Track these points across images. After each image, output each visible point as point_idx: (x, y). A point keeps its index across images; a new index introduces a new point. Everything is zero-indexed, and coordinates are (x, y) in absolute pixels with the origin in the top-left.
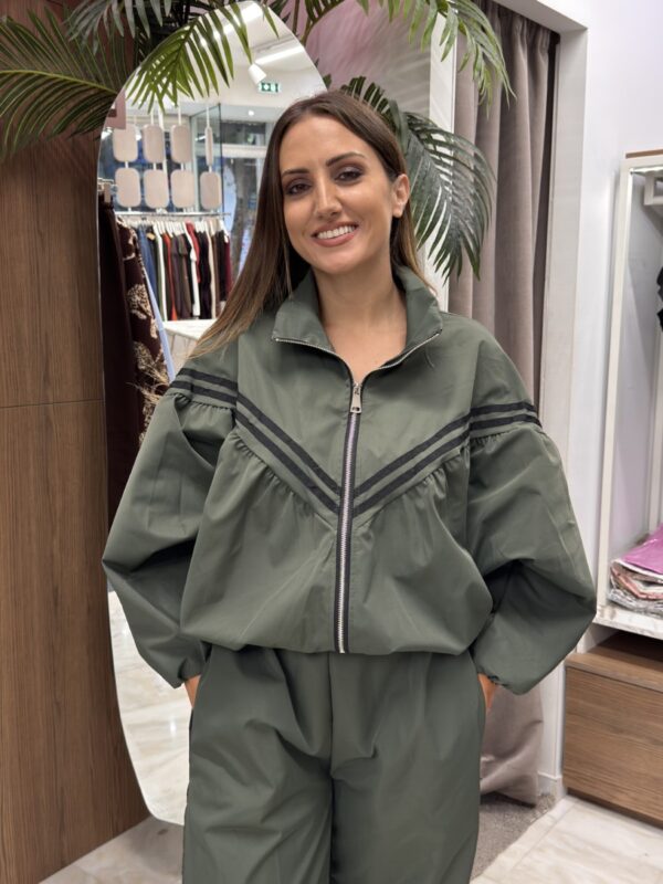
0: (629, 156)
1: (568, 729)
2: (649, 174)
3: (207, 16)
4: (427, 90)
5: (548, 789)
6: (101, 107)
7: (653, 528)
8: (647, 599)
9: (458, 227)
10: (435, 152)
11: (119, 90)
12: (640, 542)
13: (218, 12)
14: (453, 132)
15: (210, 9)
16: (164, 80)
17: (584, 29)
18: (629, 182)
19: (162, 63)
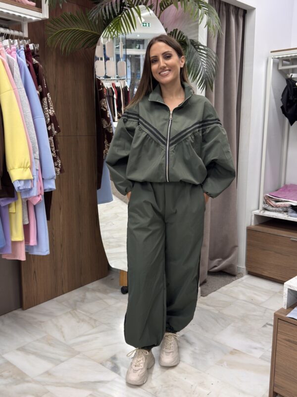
0: (272, 52)
1: (248, 251)
2: (278, 58)
4: (198, 32)
5: (241, 271)
7: (282, 185)
8: (276, 207)
9: (206, 75)
10: (200, 52)
12: (277, 190)
14: (206, 46)
15: (130, 8)
16: (114, 30)
17: (254, 9)
18: (271, 61)
19: (114, 24)
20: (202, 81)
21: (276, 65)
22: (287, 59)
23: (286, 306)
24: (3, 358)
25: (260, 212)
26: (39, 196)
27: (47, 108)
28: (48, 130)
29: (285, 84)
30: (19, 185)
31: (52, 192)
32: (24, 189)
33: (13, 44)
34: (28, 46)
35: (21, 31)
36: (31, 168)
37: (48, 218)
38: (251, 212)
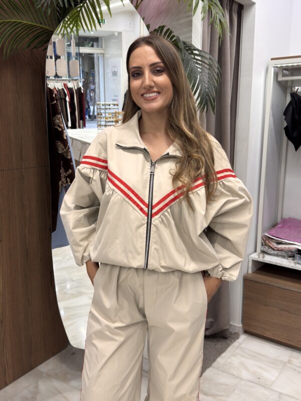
0: (272, 59)
1: (244, 305)
2: (280, 67)
4: (191, 31)
5: (236, 331)
6: (47, 36)
7: (279, 220)
8: (278, 250)
10: (195, 59)
12: (274, 226)
14: (201, 49)
17: (254, 3)
18: (272, 71)
19: (70, 18)
38: (249, 257)
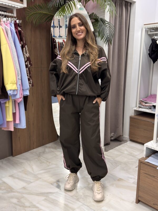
0: (144, 25)
1: (130, 128)
3: (69, 2)
5: (126, 139)
6: (52, 17)
8: (145, 106)
9: (108, 37)
10: (106, 25)
11: (54, 15)
12: (146, 97)
13: (71, 2)
14: (109, 21)
15: (70, 1)
16: (62, 12)
17: (135, 2)
18: (144, 30)
19: (61, 9)
20: (106, 40)
21: (147, 31)
22: (153, 29)
23: (145, 156)
24: (2, 180)
25: (137, 108)
26: (20, 98)
27: (25, 53)
28: (26, 65)
29: (151, 42)
30: (10, 92)
31: (27, 96)
32: (13, 95)
33: (8, 20)
34: (16, 21)
35: (13, 14)
36: (16, 84)
37: (26, 109)
38: (132, 108)
